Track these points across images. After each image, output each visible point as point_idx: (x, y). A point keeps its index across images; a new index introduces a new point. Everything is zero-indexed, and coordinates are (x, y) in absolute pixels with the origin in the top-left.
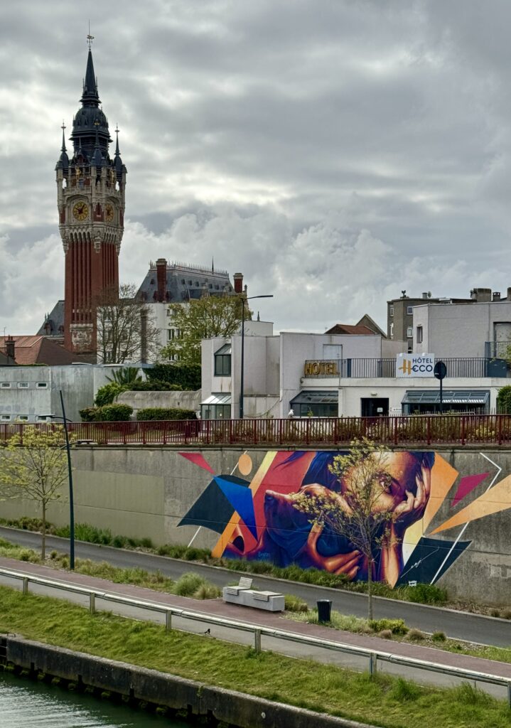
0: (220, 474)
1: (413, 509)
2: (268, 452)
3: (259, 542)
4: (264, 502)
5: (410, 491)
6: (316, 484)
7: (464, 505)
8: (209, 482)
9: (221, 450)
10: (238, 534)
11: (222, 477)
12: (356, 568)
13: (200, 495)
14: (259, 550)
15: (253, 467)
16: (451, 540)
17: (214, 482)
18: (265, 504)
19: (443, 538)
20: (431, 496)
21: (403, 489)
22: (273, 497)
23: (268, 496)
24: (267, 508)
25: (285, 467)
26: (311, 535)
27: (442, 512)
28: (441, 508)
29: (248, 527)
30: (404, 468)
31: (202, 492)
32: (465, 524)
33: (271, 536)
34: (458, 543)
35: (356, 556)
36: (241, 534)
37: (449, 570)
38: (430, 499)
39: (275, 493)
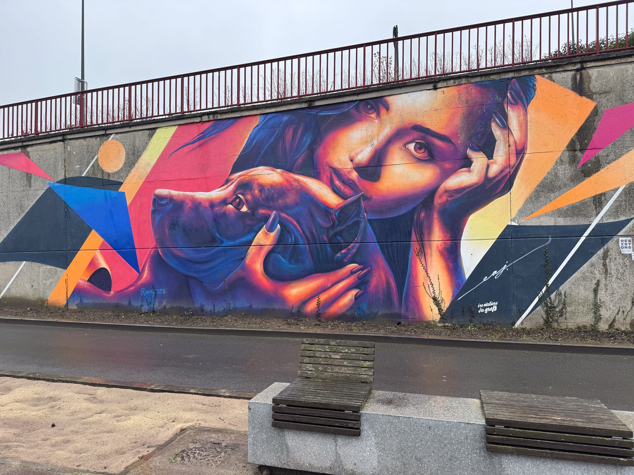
0: (62, 177)
1: (487, 179)
2: (158, 131)
3: (141, 273)
4: (152, 208)
5: (477, 149)
6: (261, 168)
7: (612, 156)
8: (41, 193)
9: (63, 141)
10: (99, 264)
11: (65, 181)
12: (354, 292)
13: (23, 215)
14: (143, 286)
15: (127, 158)
16: (582, 222)
17: (50, 191)
18: (154, 212)
19: (561, 222)
20: (528, 151)
21: (461, 149)
22: (171, 199)
23: (159, 198)
24: (157, 218)
25: (194, 149)
26: (252, 250)
27: (556, 175)
28: (555, 169)
29: (119, 252)
30: (461, 111)
31: (27, 211)
32: (617, 189)
33: (167, 260)
34: (597, 225)
35: (352, 272)
36: (103, 264)
37: (577, 274)
38: (526, 156)
39: (174, 193)
